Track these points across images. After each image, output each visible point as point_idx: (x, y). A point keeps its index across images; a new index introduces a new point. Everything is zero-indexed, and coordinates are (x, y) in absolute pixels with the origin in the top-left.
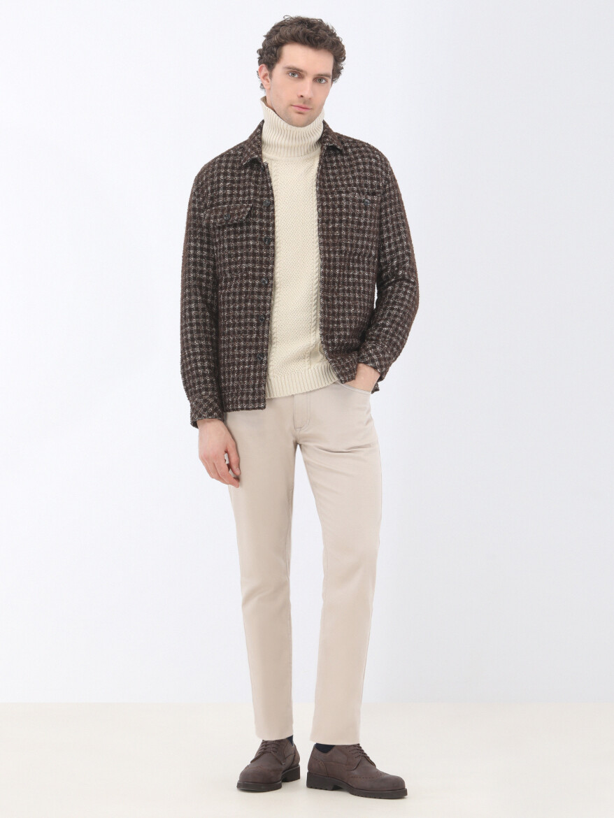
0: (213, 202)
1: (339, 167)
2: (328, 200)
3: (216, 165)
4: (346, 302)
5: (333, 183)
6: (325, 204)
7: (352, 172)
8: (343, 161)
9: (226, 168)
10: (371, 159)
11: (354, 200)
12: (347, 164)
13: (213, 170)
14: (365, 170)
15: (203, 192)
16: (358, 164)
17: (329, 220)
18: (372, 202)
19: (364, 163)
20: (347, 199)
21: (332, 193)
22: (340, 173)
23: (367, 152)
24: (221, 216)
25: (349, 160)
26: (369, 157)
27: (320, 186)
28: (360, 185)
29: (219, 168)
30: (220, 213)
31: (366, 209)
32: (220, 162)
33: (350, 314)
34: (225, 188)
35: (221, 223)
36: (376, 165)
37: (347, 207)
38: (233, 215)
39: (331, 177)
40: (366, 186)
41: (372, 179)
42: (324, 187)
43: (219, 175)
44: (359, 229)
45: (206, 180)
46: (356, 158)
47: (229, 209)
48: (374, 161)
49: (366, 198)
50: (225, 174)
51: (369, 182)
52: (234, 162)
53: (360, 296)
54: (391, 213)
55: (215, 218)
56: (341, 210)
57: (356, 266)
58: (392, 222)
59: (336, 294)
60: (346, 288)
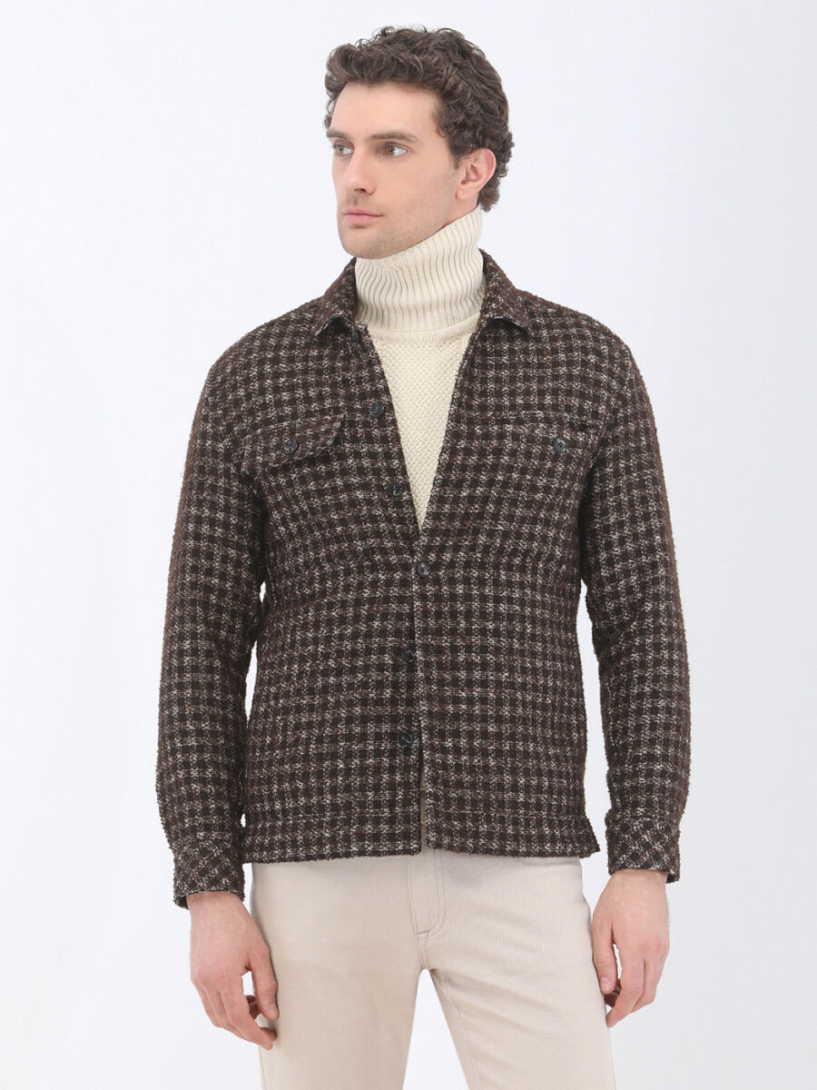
0: (254, 419)
1: (513, 366)
2: (471, 436)
3: (257, 343)
4: (490, 657)
5: (491, 401)
6: (462, 444)
7: (541, 380)
8: (526, 352)
9: (278, 348)
10: (587, 354)
11: (531, 439)
12: (534, 359)
13: (250, 352)
14: (570, 377)
15: (224, 396)
16: (556, 364)
17: (464, 480)
18: (573, 444)
19: (570, 363)
20: (516, 437)
21: (485, 422)
22: (513, 380)
23: (583, 337)
24: (278, 447)
25: (539, 352)
26: (585, 350)
27: (460, 405)
28: (555, 407)
29: (263, 348)
30: (274, 441)
31: (555, 458)
32: (267, 335)
33: (499, 683)
34: (277, 390)
35: (278, 460)
36: (598, 368)
37: (513, 453)
38: (303, 440)
39: (491, 386)
40: (568, 409)
41: (582, 396)
42: (470, 407)
43: (261, 363)
44: (533, 501)
45: (234, 372)
46: (555, 351)
47: (292, 431)
48: (592, 358)
49: (560, 436)
50: (276, 361)
51: (575, 402)
52: (296, 334)
53: (522, 644)
54: (628, 470)
55: (266, 451)
56: (498, 458)
57: (517, 577)
58: (629, 490)
59: (464, 639)
60: (491, 626)
